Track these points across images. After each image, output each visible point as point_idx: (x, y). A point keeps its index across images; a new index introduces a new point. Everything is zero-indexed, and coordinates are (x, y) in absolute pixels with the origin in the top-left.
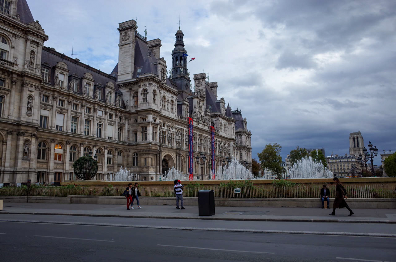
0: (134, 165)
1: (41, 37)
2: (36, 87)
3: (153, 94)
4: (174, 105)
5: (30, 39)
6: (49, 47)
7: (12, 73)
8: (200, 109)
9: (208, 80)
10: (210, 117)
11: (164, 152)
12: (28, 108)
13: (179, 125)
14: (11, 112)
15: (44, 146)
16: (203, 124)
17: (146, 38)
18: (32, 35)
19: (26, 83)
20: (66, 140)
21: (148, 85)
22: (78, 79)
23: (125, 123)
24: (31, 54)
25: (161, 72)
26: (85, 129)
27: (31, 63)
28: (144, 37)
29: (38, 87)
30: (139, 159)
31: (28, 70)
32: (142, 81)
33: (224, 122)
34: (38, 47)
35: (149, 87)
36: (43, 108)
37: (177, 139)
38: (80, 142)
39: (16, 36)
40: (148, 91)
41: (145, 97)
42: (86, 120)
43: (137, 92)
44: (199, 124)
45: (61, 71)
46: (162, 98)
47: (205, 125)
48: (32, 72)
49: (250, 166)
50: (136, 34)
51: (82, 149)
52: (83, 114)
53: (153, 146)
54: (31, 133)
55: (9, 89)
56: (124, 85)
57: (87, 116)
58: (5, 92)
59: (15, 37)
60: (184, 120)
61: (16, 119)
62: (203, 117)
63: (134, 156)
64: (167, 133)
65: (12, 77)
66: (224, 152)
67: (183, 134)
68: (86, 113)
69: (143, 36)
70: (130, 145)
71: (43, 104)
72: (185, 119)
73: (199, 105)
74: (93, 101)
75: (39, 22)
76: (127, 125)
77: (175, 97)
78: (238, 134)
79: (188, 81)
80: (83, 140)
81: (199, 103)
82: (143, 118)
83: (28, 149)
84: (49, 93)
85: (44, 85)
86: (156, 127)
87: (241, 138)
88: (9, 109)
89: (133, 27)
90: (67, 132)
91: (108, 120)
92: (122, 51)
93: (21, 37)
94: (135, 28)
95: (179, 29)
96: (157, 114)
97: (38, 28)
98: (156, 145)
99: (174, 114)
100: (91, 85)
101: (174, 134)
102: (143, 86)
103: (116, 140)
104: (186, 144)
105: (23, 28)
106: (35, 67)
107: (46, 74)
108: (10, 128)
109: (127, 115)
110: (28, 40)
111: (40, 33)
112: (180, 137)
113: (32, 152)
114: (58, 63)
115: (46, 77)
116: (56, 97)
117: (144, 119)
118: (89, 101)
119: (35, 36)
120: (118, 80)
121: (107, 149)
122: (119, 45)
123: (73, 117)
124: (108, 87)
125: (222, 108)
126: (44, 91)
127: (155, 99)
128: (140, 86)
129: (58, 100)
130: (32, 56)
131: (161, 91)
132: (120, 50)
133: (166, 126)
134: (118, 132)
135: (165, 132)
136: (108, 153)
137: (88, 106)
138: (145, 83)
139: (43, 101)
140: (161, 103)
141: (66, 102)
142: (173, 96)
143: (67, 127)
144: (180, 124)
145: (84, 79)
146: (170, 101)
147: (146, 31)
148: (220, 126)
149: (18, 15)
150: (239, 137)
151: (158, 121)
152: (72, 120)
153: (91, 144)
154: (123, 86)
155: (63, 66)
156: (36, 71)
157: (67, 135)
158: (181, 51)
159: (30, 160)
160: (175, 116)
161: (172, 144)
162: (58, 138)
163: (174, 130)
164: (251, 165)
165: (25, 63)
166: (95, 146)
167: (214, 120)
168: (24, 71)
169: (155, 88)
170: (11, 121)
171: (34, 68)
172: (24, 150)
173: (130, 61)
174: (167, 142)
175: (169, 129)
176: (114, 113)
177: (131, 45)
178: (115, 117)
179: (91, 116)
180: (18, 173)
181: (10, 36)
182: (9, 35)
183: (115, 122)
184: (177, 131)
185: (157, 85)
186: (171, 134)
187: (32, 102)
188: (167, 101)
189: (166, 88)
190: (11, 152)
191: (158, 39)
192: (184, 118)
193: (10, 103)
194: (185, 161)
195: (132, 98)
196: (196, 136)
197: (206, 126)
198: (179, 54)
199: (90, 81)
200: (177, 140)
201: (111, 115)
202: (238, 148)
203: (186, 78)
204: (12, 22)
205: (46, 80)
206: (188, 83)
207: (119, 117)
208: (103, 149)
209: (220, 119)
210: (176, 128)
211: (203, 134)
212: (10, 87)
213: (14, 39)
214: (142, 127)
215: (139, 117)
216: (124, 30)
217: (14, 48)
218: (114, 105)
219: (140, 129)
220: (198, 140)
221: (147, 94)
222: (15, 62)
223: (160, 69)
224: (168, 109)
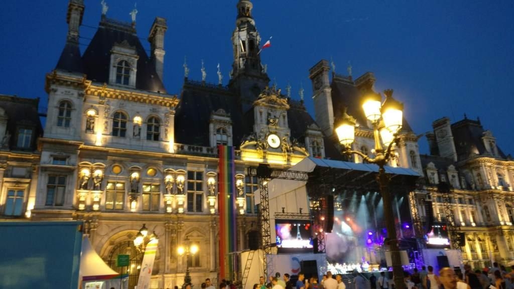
4: (163, 125)
8: (270, 125)
16: (282, 156)
46: (111, 115)
47: (290, 157)
62: (284, 140)
64: (127, 185)
67: (201, 183)
73: (268, 117)
77: (165, 110)
81: (268, 114)
96: (71, 148)
99: (163, 144)
101: (158, 185)
133: (123, 170)
135: (121, 183)
144: (184, 162)
146: (143, 120)
151: (73, 161)
160: (162, 147)
161: (154, 206)
163: (158, 177)
169: (66, 97)
185: (74, 92)
188: (131, 119)
189: (122, 96)
210: (165, 173)
223: (112, 61)
224: (136, 136)
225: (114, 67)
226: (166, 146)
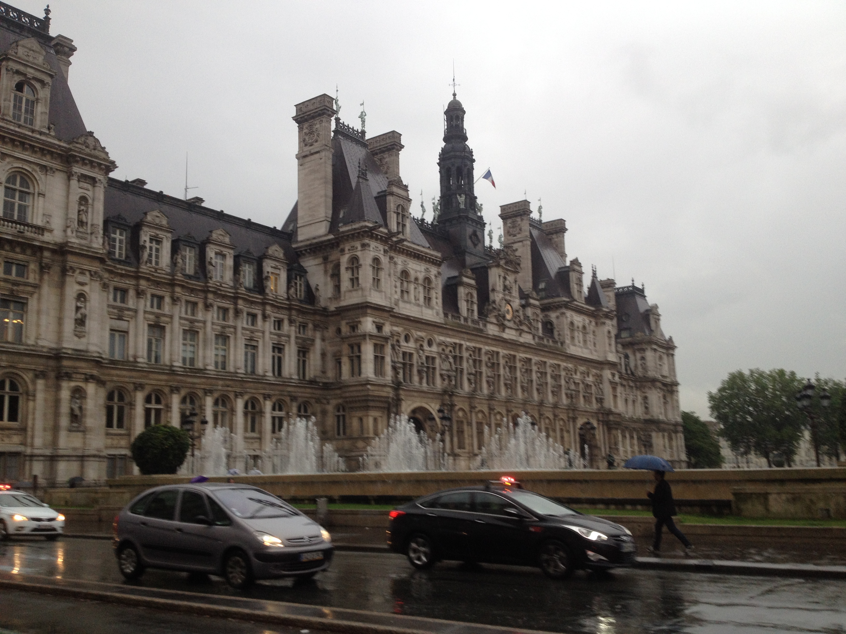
0: (339, 434)
1: (100, 165)
2: (93, 275)
3: (371, 269)
4: (433, 288)
5: (76, 173)
6: (127, 181)
7: (41, 249)
8: (507, 292)
9: (540, 216)
10: (538, 311)
11: (409, 402)
12: (76, 320)
13: (448, 335)
14: (43, 329)
15: (121, 398)
16: (516, 330)
17: (363, 132)
18: (80, 165)
19: (71, 268)
20: (170, 383)
21: (359, 248)
22: (195, 246)
23: (315, 337)
24: (80, 204)
25: (395, 215)
26: (216, 355)
27: (81, 223)
28: (360, 131)
29: (96, 273)
30: (347, 421)
31: (73, 240)
32: (347, 240)
33: (579, 320)
34: (94, 186)
35: (363, 252)
36: (115, 317)
37: (443, 370)
38: (203, 387)
39: (47, 171)
40: (361, 262)
41: (356, 275)
42: (217, 336)
43: (337, 266)
44: (503, 331)
45: (155, 231)
46: (399, 275)
47: (521, 332)
48: (83, 242)
49: (676, 432)
50: (336, 125)
51: (209, 402)
52: (209, 325)
53: (376, 388)
54: (85, 374)
55: (37, 282)
56: (310, 249)
57: (219, 328)
58: (29, 289)
59: (45, 171)
60: (462, 322)
61: (53, 346)
62: (517, 311)
63: (337, 414)
64: (415, 357)
65: (42, 257)
66: (584, 397)
67: (461, 358)
68: (216, 321)
69: (356, 129)
70: (326, 386)
71: (114, 307)
72: (466, 319)
73: (504, 282)
74: (232, 293)
75: (94, 135)
76: (318, 343)
77: (434, 270)
78: (636, 347)
79: (479, 226)
80: (210, 381)
81: (505, 278)
82: (352, 324)
83: (81, 408)
84: (128, 282)
85: (115, 267)
86: (383, 343)
87: (643, 358)
88: (38, 325)
89: (325, 111)
90: (173, 366)
91: (271, 333)
92: (305, 169)
93: (57, 170)
94: (330, 113)
95: (455, 98)
96: (386, 315)
97: (91, 147)
98: (385, 386)
99: (435, 311)
100: (228, 256)
101: (433, 358)
102: (349, 250)
103: (292, 379)
104: (469, 380)
105: (61, 150)
106: (89, 231)
107: (121, 241)
108: (40, 365)
109: (318, 318)
110: (73, 175)
111: (96, 157)
112: (450, 363)
113: (88, 413)
114: (146, 214)
115: (120, 248)
116: (143, 291)
117: (354, 327)
118: (223, 293)
119: (86, 164)
120: (300, 238)
121: (271, 400)
122: (298, 157)
123: (185, 331)
124: (270, 259)
125: (575, 286)
126: (115, 280)
127: (379, 280)
128: (343, 251)
129: (149, 296)
130: (82, 208)
131: (395, 259)
132: (302, 167)
133: (412, 340)
134: (299, 360)
135: (411, 355)
136: (274, 409)
137: (221, 304)
138: (353, 244)
139: (115, 300)
140: (395, 287)
141: (167, 300)
142: (428, 267)
143: (171, 355)
144: (450, 333)
145: (209, 245)
146: (421, 281)
147: (362, 117)
148: (567, 332)
149: (52, 126)
150: (638, 355)
151: (387, 329)
152: (185, 339)
153: (230, 389)
154: (308, 251)
155: (157, 220)
156: (91, 240)
157: (172, 371)
158: (458, 154)
159: (84, 431)
160: (435, 315)
161: (431, 381)
162: (151, 379)
163: (434, 348)
164: (680, 429)
165: (69, 225)
166: (241, 394)
167: (553, 315)
168: (65, 241)
169: (377, 254)
170: (40, 349)
171: (87, 234)
172: (72, 410)
173: (322, 193)
174: (416, 378)
175: (421, 346)
176: (286, 318)
177: (323, 154)
178: (288, 325)
179: (229, 327)
180: (60, 459)
181: (36, 171)
182: (34, 170)
183: (289, 336)
184: (443, 350)
185: (381, 247)
186: (427, 357)
187: (85, 307)
188: (413, 279)
189: (407, 251)
190: (45, 415)
191: (393, 132)
192: (462, 319)
193: (39, 312)
194: (468, 422)
195: (329, 279)
196: (498, 360)
197: (527, 332)
198: (453, 160)
199: (222, 249)
200: (444, 372)
201: (279, 323)
202: (638, 384)
203: (473, 220)
204: (39, 143)
205: (120, 254)
206: (477, 230)
207: (298, 324)
208: (261, 399)
209: (569, 313)
210: (439, 344)
212: (37, 277)
213: (43, 177)
214: (351, 346)
215: (343, 323)
216: (306, 120)
217: (44, 195)
218: (286, 297)
219: (345, 349)
220: (504, 368)
221: (358, 268)
222: (48, 226)
223: (392, 206)
224: (416, 300)
225: (394, 212)
226: (438, 314)
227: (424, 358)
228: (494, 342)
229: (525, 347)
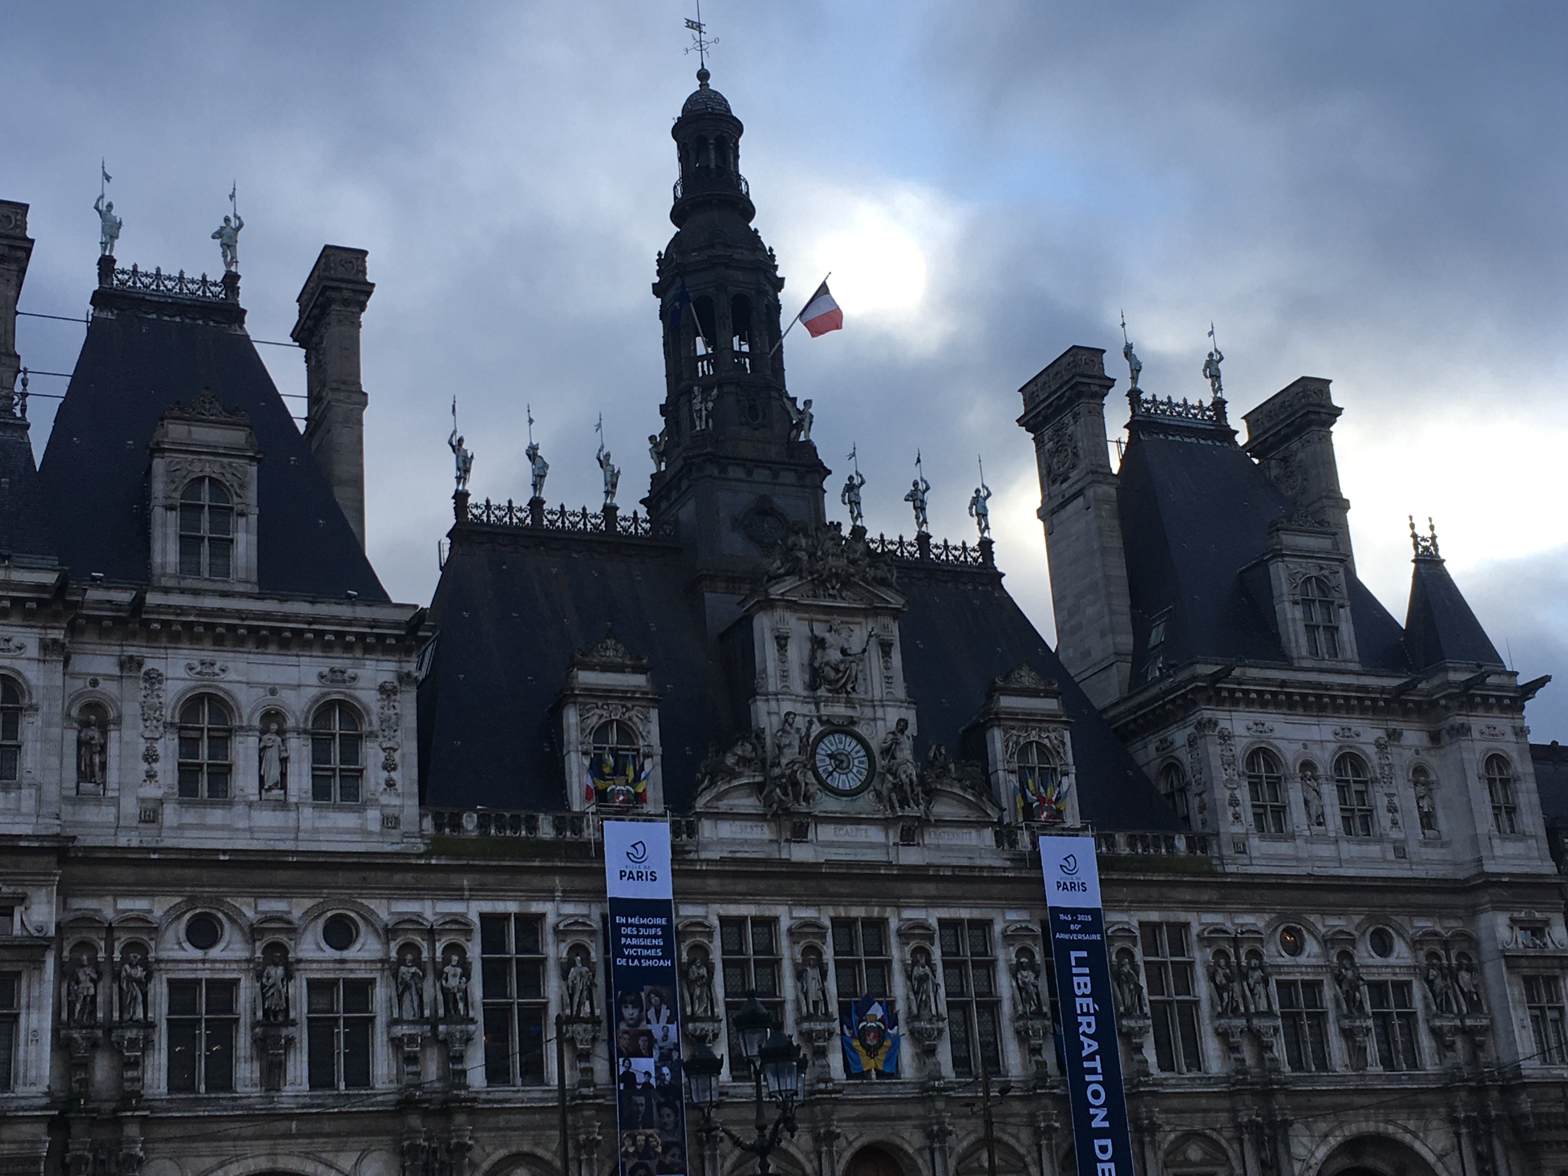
4: (372, 735)
13: (457, 894)
16: (886, 823)
17: (230, 282)
25: (173, 517)
28: (212, 278)
46: (168, 714)
50: (102, 282)
60: (546, 831)
64: (245, 992)
69: (192, 276)
77: (375, 672)
79: (787, 478)
86: (13, 968)
96: (32, 864)
99: (373, 814)
101: (357, 986)
104: (567, 1041)
131: (149, 664)
133: (229, 932)
135: (221, 986)
140: (150, 757)
146: (298, 720)
148: (1234, 791)
151: (39, 915)
158: (693, 258)
163: (362, 948)
175: (283, 948)
186: (319, 987)
188: (251, 721)
196: (769, 946)
197: (960, 824)
198: (678, 281)
206: (780, 492)
211: (889, 913)
223: (159, 487)
224: (270, 789)
225: (170, 508)
226: (390, 822)
227: (298, 990)
228: (741, 886)
229: (937, 879)
